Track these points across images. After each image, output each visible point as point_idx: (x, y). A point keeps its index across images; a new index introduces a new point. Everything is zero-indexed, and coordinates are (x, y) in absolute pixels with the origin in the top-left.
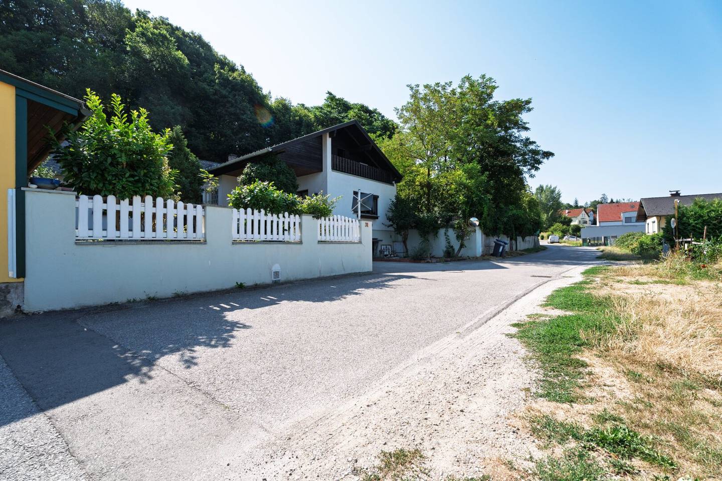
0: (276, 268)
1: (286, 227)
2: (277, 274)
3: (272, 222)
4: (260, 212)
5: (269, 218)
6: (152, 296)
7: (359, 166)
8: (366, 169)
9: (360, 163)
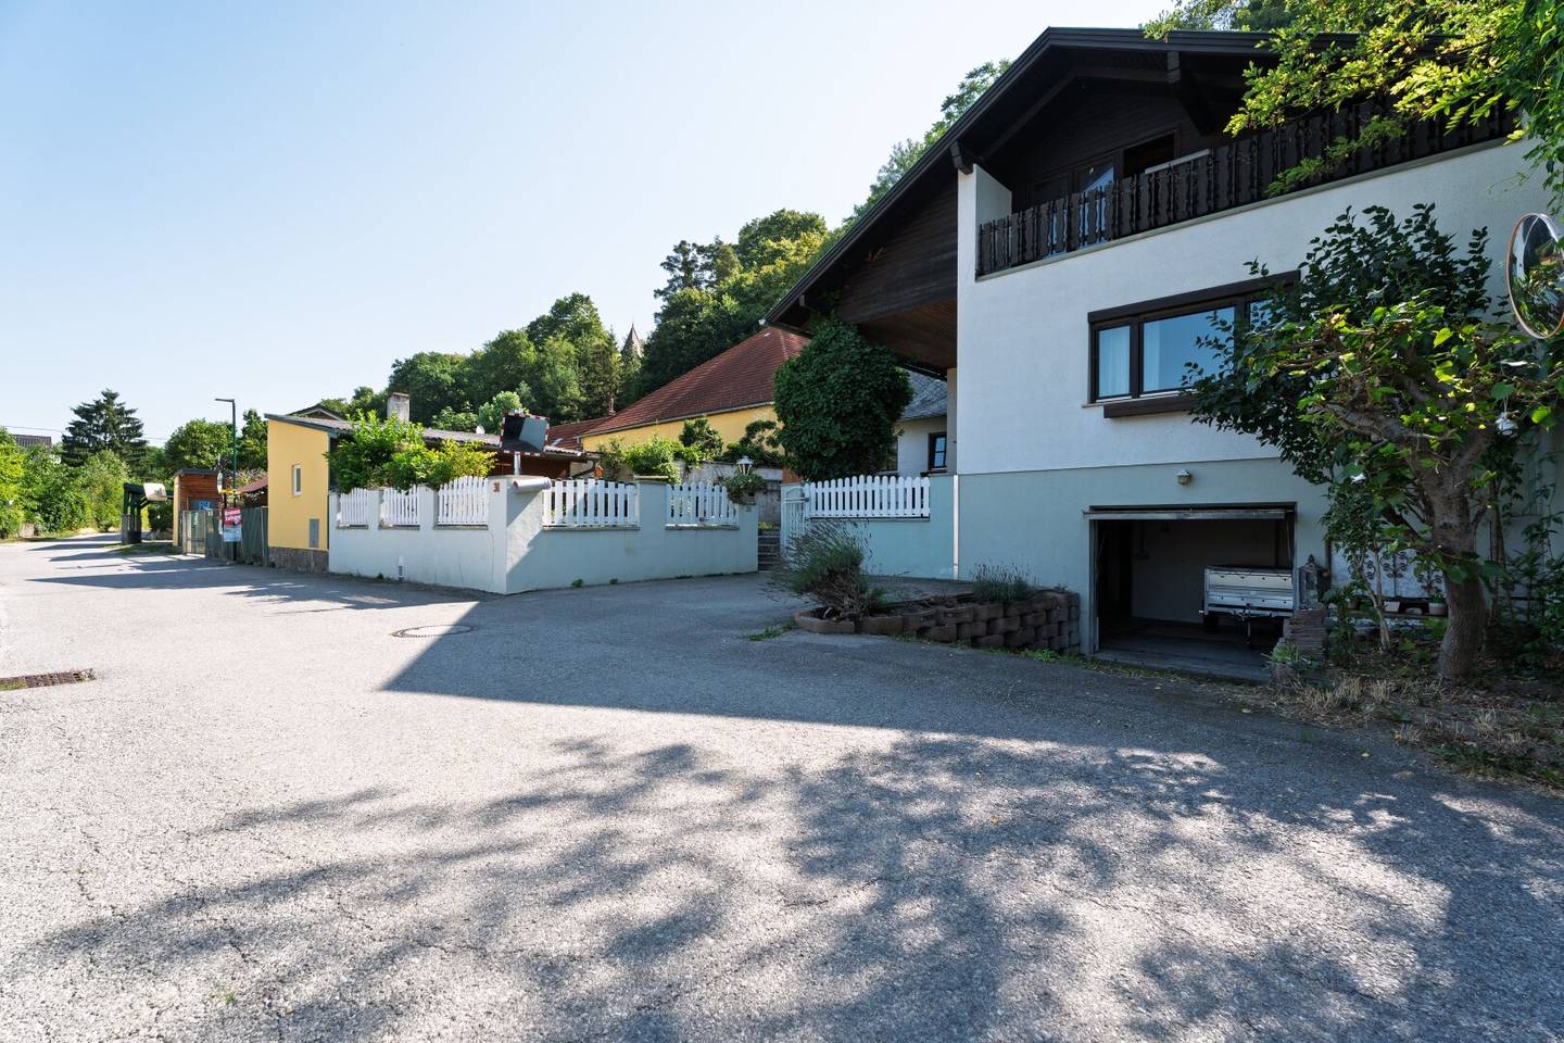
0: (401, 562)
7: (1144, 188)
8: (1182, 177)
9: (1148, 171)
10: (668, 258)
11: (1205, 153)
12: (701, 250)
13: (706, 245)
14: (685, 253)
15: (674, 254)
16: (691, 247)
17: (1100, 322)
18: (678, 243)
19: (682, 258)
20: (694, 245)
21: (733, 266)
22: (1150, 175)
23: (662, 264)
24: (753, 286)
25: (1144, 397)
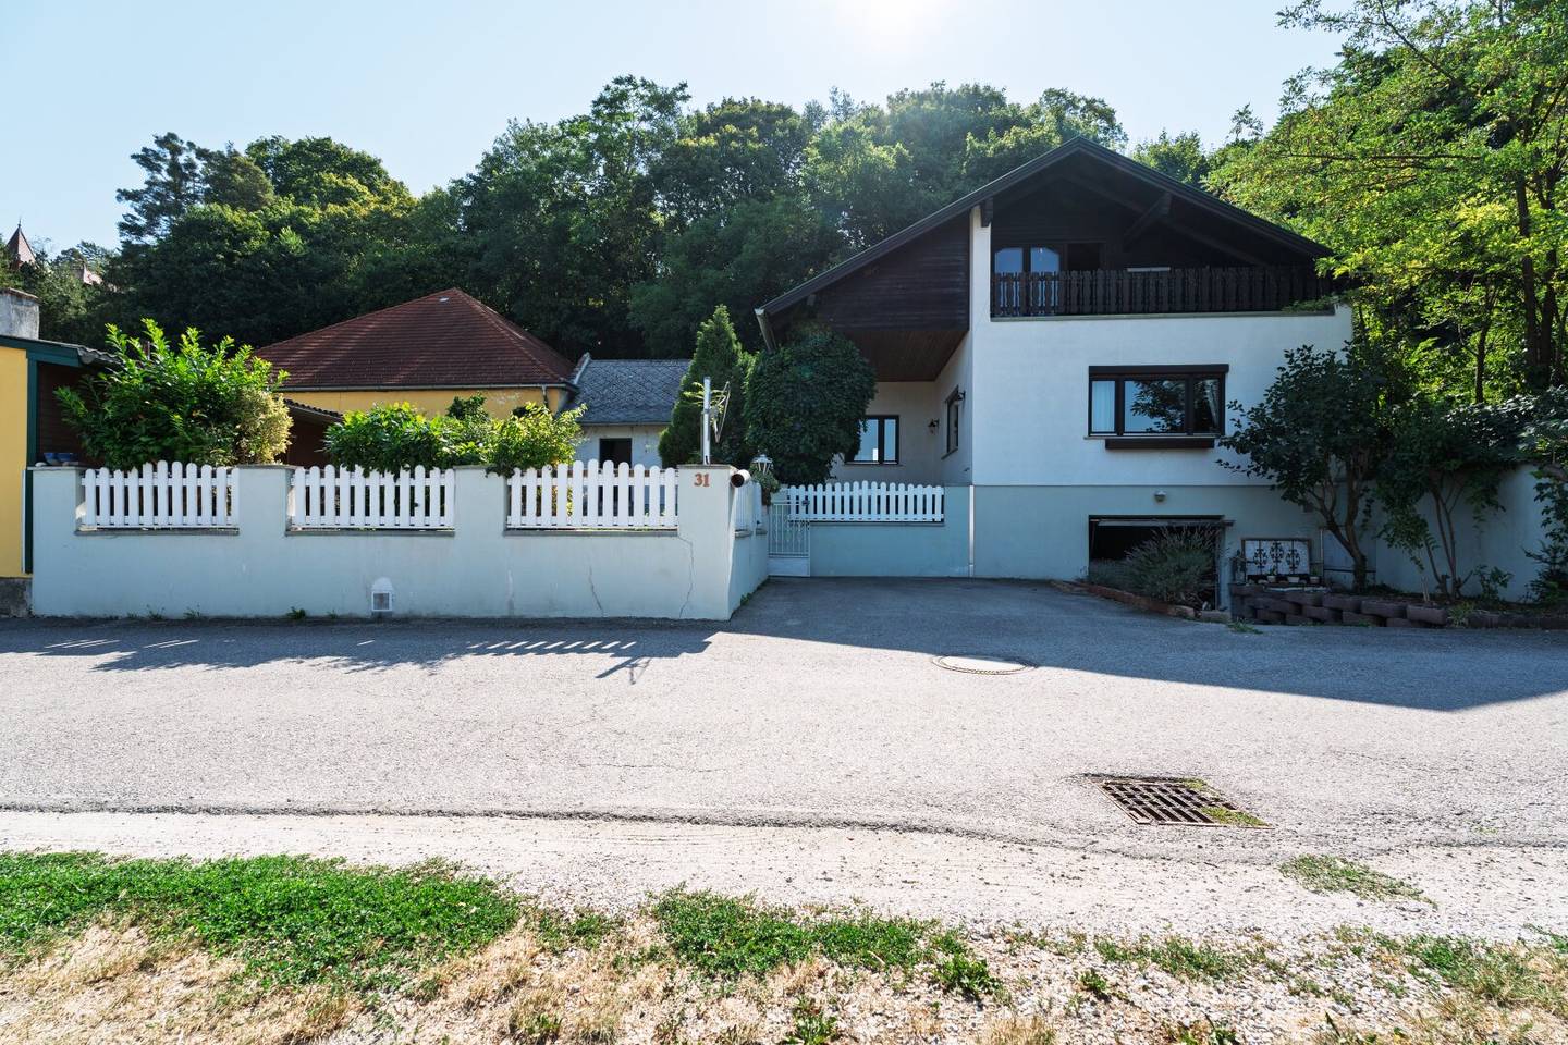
0: (383, 585)
1: (420, 498)
2: (382, 599)
3: (382, 489)
4: (351, 469)
5: (375, 479)
6: (155, 613)
7: (1126, 281)
8: (1164, 282)
9: (1130, 270)
10: (145, 150)
11: (1169, 269)
12: (202, 154)
13: (213, 149)
14: (176, 151)
15: (156, 148)
16: (185, 145)
17: (1097, 374)
18: (162, 135)
19: (169, 157)
20: (191, 144)
21: (265, 191)
22: (1131, 273)
23: (134, 156)
24: (319, 225)
25: (1125, 436)
